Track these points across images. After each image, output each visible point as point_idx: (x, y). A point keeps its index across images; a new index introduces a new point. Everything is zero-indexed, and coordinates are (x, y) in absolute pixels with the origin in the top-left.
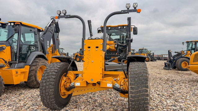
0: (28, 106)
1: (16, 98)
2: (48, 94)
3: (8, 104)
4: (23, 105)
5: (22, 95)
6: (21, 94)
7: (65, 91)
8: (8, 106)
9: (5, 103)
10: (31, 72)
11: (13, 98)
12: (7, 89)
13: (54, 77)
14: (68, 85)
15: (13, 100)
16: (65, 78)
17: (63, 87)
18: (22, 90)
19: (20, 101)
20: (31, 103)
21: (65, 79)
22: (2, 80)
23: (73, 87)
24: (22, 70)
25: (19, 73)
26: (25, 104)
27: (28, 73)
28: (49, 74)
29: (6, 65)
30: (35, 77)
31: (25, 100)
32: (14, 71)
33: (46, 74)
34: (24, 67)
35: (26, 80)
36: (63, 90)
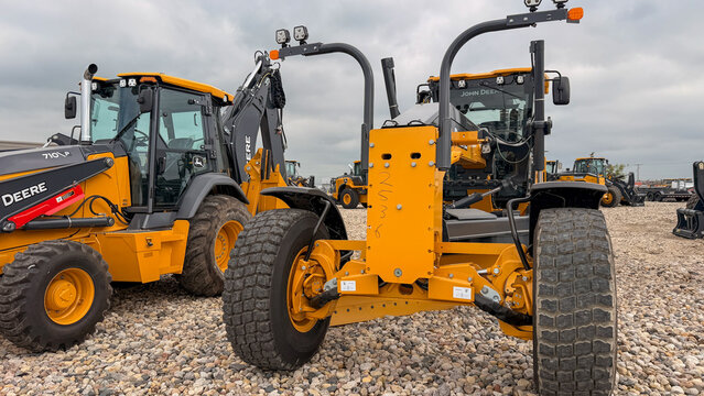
0: (184, 353)
1: (149, 329)
2: (249, 317)
3: (124, 345)
4: (169, 352)
5: (168, 320)
6: (164, 314)
7: (306, 308)
8: (124, 352)
9: (115, 342)
10: (195, 241)
11: (139, 329)
12: (121, 299)
13: (268, 258)
14: (316, 288)
15: (140, 333)
16: (304, 265)
17: (300, 295)
18: (166, 302)
19: (160, 337)
20: (194, 346)
21: (304, 268)
22: (106, 268)
23: (334, 296)
24: (166, 235)
25: (157, 244)
26: (176, 348)
27: (184, 245)
28: (253, 250)
29: (116, 220)
30: (209, 259)
31: (177, 334)
32: (140, 237)
33: (245, 249)
34: (172, 226)
35: (179, 269)
36: (299, 306)
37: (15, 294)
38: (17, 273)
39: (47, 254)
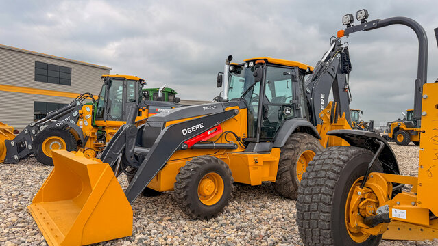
37: (184, 184)
38: (186, 172)
39: (200, 164)
